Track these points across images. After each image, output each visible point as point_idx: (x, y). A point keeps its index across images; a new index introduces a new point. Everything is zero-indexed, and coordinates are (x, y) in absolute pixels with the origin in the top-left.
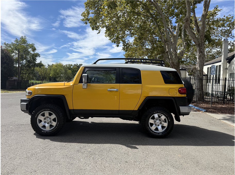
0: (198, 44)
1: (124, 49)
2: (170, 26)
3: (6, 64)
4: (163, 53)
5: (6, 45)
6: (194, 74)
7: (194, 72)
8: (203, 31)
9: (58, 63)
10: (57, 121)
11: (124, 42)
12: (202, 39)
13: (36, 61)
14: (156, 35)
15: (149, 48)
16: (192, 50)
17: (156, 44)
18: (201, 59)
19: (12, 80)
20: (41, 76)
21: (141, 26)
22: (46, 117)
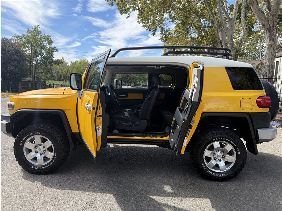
0: (268, 27)
1: (162, 39)
2: (225, 6)
3: (16, 62)
4: (215, 43)
5: (17, 38)
6: (260, 72)
7: (260, 69)
8: (276, 7)
9: (83, 59)
10: (54, 151)
11: (162, 28)
12: (274, 21)
13: (54, 57)
14: (206, 18)
15: (195, 37)
16: (252, 39)
17: (205, 31)
18: (272, 50)
19: (26, 80)
20: (62, 76)
21: (185, 7)
22: (37, 145)
